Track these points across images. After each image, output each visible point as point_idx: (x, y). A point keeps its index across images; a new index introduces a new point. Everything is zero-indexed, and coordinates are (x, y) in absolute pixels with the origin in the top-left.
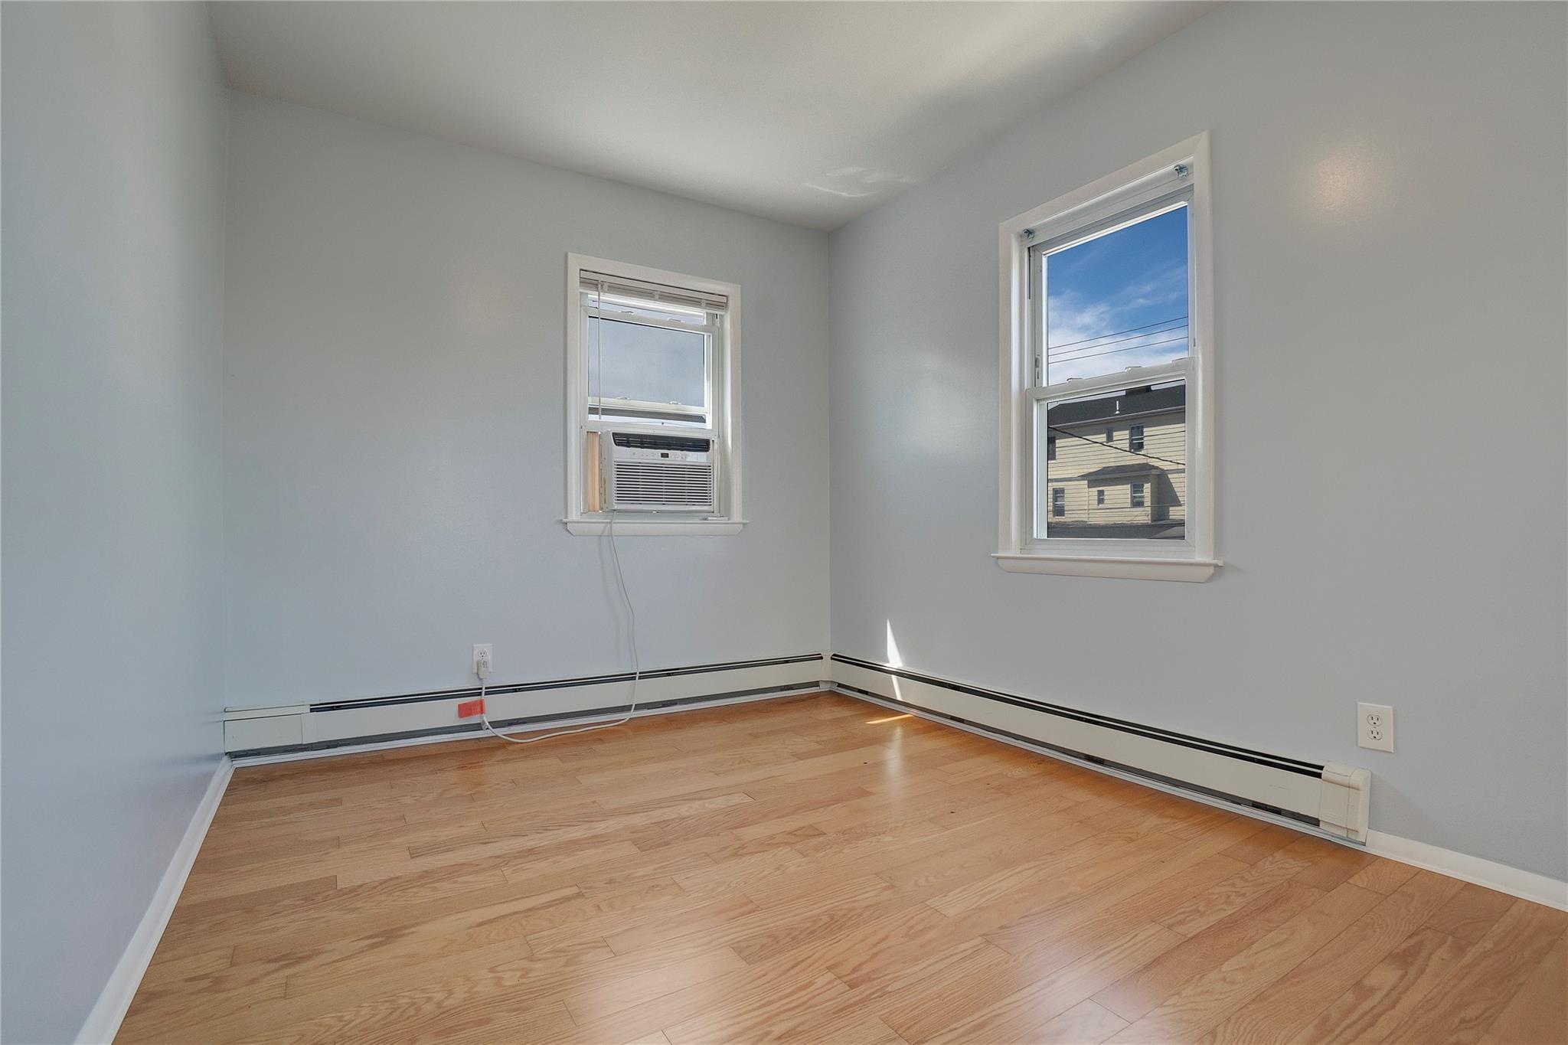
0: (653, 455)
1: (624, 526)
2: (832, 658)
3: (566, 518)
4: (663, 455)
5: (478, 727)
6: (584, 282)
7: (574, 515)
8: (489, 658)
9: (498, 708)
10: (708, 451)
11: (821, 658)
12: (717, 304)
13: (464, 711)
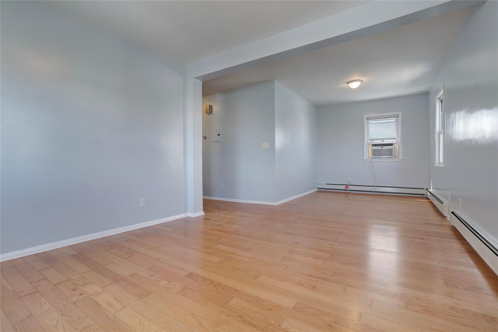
0: (380, 147)
1: (374, 160)
2: (426, 189)
3: (364, 159)
4: (382, 147)
5: (348, 190)
6: (367, 119)
7: (365, 158)
8: (350, 180)
9: (351, 188)
10: (392, 146)
11: (424, 189)
12: (397, 116)
13: (346, 187)
